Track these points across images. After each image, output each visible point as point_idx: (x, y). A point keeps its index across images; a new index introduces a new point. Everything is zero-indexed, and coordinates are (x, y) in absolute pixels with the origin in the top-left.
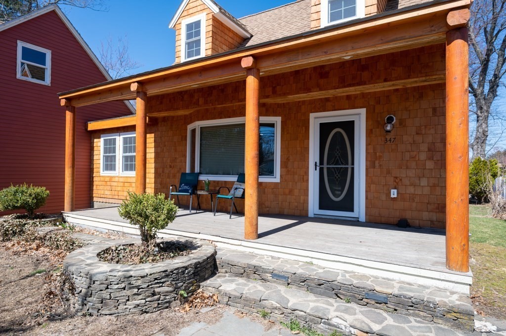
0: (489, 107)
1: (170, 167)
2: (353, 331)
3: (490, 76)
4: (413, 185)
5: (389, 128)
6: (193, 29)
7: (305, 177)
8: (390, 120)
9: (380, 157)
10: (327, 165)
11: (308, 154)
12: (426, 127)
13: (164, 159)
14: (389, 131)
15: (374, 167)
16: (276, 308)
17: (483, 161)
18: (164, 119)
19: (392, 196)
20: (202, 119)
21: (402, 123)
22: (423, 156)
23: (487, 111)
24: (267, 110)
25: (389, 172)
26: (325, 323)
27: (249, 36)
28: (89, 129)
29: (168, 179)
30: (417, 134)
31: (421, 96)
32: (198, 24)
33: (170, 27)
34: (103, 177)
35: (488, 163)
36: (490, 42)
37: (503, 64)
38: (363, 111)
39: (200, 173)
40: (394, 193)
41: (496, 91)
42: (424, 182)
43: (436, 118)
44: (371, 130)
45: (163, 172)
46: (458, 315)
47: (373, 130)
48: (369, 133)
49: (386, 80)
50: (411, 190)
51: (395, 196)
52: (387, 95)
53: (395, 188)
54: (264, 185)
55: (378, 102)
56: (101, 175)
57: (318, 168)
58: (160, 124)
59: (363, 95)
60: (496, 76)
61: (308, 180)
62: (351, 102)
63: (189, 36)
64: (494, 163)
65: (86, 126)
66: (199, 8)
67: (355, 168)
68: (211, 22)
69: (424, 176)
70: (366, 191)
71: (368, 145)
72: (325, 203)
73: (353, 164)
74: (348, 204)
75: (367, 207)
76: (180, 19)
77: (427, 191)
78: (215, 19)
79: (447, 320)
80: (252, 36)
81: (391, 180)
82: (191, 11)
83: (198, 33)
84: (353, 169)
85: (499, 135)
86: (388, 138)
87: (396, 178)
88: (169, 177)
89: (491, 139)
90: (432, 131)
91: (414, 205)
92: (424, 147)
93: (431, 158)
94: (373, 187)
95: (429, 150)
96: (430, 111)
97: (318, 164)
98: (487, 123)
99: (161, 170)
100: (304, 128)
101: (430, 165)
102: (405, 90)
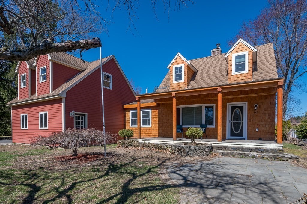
0: (287, 96)
1: (166, 123)
2: (257, 155)
3: (288, 82)
4: (264, 127)
5: (256, 108)
6: (178, 70)
7: (225, 125)
8: (256, 106)
9: (252, 118)
10: (233, 121)
11: (226, 117)
12: (268, 108)
13: (163, 120)
14: (256, 110)
15: (250, 121)
16: (236, 154)
17: (284, 122)
18: (163, 104)
19: (257, 131)
20: (184, 104)
21: (260, 107)
22: (267, 118)
23: (286, 98)
24: (210, 102)
25: (255, 123)
26: (250, 155)
27: (197, 71)
28: (124, 108)
29: (165, 128)
30: (265, 110)
31: (266, 98)
32: (181, 68)
33: (167, 68)
34: (131, 128)
35: (286, 122)
36: (288, 66)
37: (293, 76)
38: (247, 103)
39: (183, 125)
40: (257, 130)
41: (290, 89)
42: (267, 126)
43: (271, 105)
44: (249, 109)
45: (163, 125)
46: (280, 151)
47: (250, 109)
48: (249, 110)
49: (256, 93)
50: (263, 129)
51: (258, 131)
52: (255, 97)
53: (257, 128)
54: (209, 129)
55: (252, 100)
56: (130, 127)
57: (230, 122)
58: (161, 106)
59: (247, 97)
60: (290, 82)
61: (226, 126)
62: (242, 100)
63: (176, 72)
64: (289, 122)
65: (123, 107)
66: (181, 62)
67: (244, 122)
68: (187, 67)
69: (267, 124)
70: (248, 130)
71: (248, 114)
72: (232, 134)
73: (243, 120)
74: (241, 134)
75: (248, 135)
76: (172, 65)
77: (268, 129)
78: (188, 66)
79: (278, 153)
80: (198, 71)
81: (256, 125)
82: (177, 62)
83: (181, 71)
84: (243, 122)
85: (292, 109)
86: (255, 112)
87: (258, 125)
88: (166, 127)
89: (288, 112)
90: (270, 110)
91: (264, 133)
92: (267, 115)
93: (269, 118)
94: (250, 128)
95: (269, 115)
96: (269, 103)
97: (230, 121)
98: (286, 104)
99: (162, 124)
100: (224, 108)
101: (269, 120)
102: (261, 96)
